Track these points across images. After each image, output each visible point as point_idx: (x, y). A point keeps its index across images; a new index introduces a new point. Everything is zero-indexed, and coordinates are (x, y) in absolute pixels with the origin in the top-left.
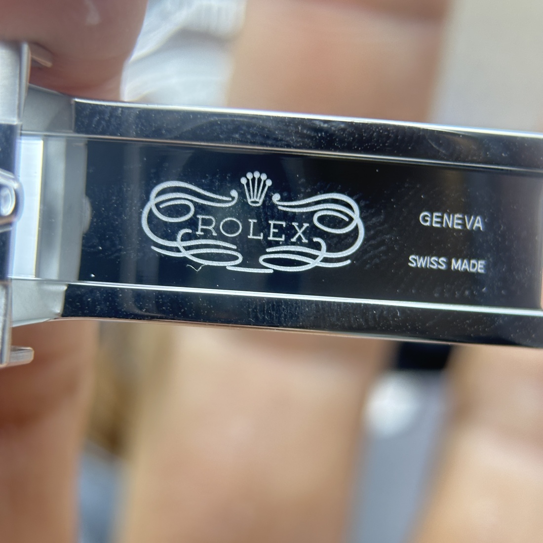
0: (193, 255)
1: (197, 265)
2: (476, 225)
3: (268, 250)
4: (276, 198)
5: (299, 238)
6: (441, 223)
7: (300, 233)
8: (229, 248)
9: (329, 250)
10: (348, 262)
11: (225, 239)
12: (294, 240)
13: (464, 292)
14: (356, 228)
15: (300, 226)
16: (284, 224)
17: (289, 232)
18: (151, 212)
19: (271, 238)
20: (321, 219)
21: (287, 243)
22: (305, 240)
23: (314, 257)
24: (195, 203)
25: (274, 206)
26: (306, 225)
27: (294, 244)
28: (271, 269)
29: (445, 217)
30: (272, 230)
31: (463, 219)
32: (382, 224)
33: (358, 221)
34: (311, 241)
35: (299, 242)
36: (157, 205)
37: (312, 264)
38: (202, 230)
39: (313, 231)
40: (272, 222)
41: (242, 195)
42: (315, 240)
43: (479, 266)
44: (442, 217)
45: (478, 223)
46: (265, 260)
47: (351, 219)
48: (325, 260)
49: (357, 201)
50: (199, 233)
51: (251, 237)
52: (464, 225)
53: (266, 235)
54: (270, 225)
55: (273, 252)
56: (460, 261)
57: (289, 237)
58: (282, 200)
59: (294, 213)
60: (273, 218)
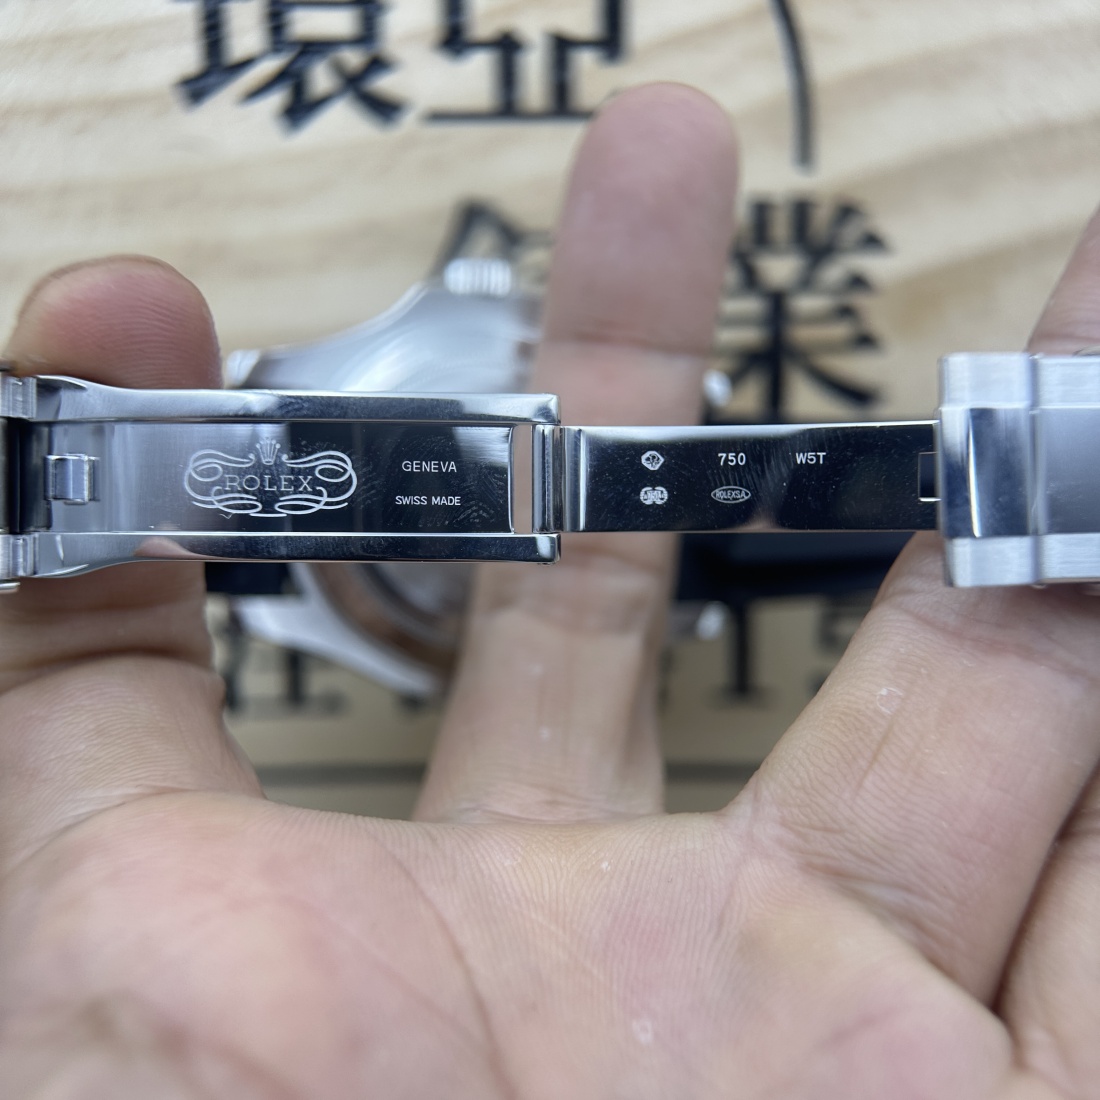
0: (225, 506)
1: (227, 514)
2: (451, 468)
3: (282, 499)
4: (284, 457)
5: (305, 488)
6: (421, 468)
7: (305, 484)
8: (251, 499)
9: (329, 496)
10: (346, 504)
11: (247, 492)
12: (301, 489)
13: (444, 522)
14: (350, 476)
15: (305, 479)
16: (292, 477)
17: (296, 484)
18: (190, 476)
19: (283, 489)
20: (322, 472)
21: (295, 493)
22: (309, 489)
23: (318, 502)
24: (222, 466)
25: (282, 463)
26: (310, 477)
27: (301, 493)
28: (285, 513)
29: (424, 463)
30: (283, 483)
31: (439, 464)
32: (370, 473)
33: (351, 471)
34: (314, 489)
35: (305, 491)
36: (195, 469)
37: (318, 507)
38: (230, 486)
39: (315, 482)
40: (282, 477)
41: (258, 457)
42: (318, 488)
43: (456, 501)
44: (421, 464)
45: (453, 467)
46: (280, 507)
47: (345, 470)
48: (327, 504)
49: (349, 456)
50: (227, 489)
51: (267, 489)
52: (440, 469)
53: (279, 487)
54: (280, 479)
55: (285, 500)
56: (439, 498)
57: (297, 487)
58: (290, 459)
59: (300, 469)
60: (283, 474)
